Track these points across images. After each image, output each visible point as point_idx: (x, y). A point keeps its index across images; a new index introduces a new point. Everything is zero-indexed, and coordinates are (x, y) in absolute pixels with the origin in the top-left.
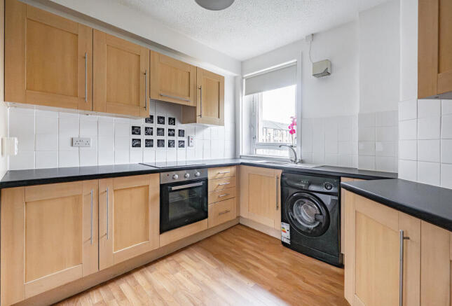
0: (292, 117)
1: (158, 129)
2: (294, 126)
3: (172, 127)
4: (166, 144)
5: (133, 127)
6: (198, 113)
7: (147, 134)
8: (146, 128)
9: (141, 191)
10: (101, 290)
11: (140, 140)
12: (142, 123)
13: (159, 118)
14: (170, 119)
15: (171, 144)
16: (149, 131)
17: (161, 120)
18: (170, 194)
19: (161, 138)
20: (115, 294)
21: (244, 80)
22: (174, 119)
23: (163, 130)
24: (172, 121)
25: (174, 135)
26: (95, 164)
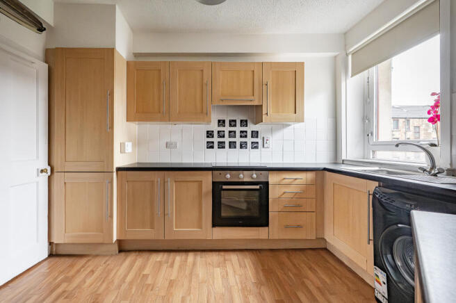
0: (433, 94)
1: (230, 132)
2: (439, 110)
3: (244, 129)
4: (238, 145)
5: (208, 132)
6: (264, 112)
7: (220, 136)
8: (219, 132)
9: (196, 185)
10: (166, 255)
11: (213, 142)
12: (214, 127)
13: (230, 121)
14: (241, 121)
15: (243, 145)
16: (221, 135)
17: (233, 123)
18: (222, 192)
19: (232, 140)
20: (170, 261)
21: (350, 57)
22: (246, 121)
23: (235, 132)
24: (244, 123)
25: (246, 136)
26: (180, 162)
